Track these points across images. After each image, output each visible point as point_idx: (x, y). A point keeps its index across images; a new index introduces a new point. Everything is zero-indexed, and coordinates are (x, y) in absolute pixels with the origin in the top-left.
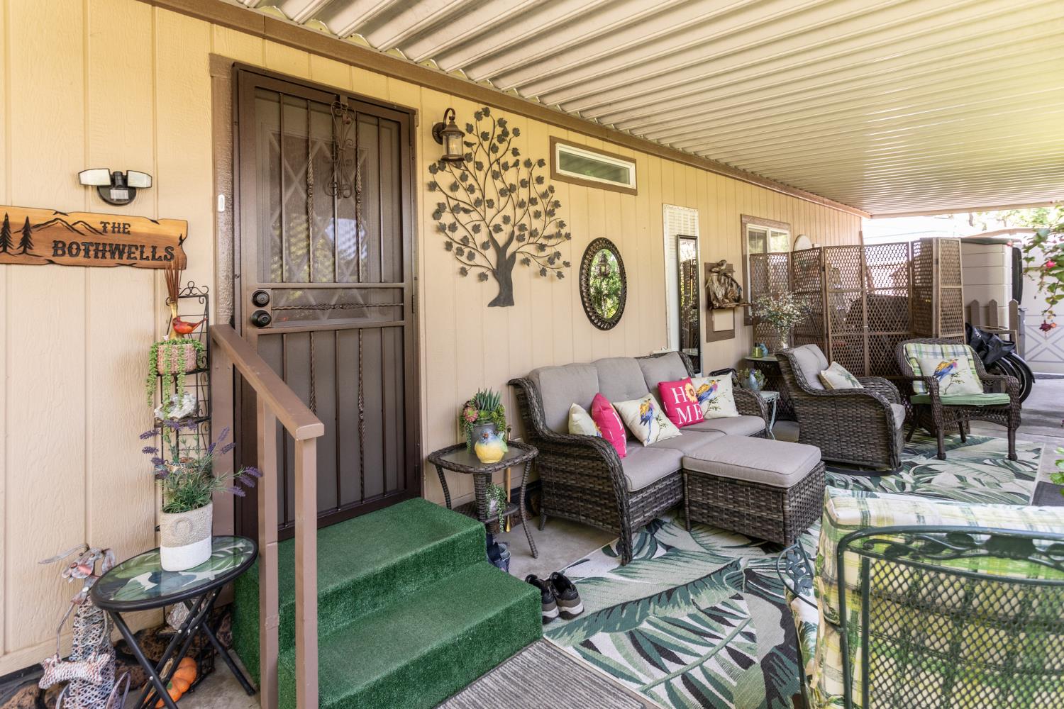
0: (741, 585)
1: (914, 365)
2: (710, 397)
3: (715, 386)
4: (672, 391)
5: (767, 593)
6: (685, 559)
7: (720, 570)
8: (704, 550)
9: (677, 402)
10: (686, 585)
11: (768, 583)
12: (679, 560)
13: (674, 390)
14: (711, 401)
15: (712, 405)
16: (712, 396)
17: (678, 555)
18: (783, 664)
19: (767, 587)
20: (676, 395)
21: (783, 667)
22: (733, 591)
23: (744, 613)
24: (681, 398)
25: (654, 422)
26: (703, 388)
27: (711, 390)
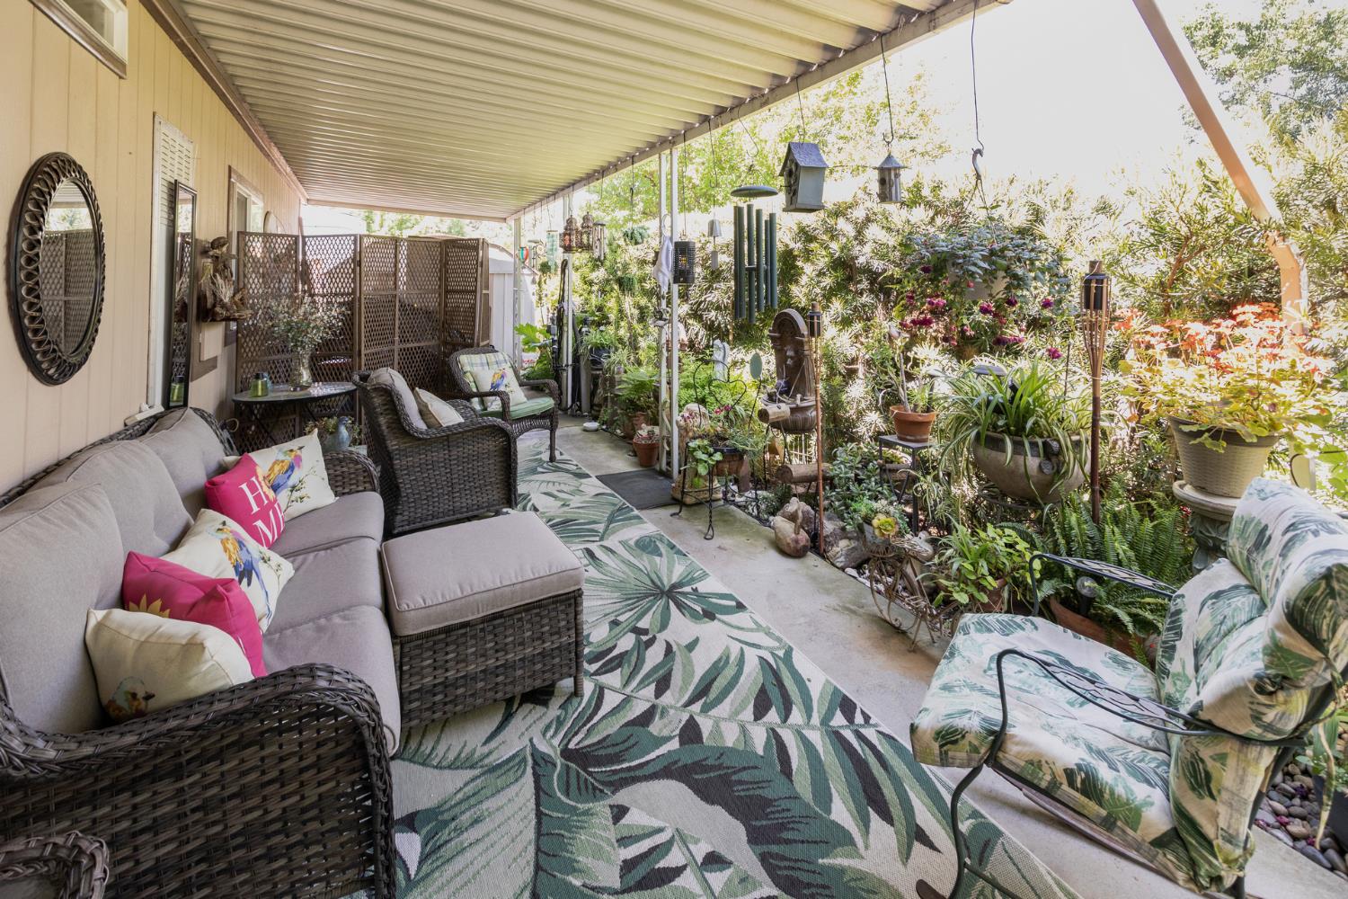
0: (595, 788)
1: (469, 379)
2: (291, 482)
3: (298, 459)
4: (242, 490)
5: (629, 769)
6: (465, 818)
7: (538, 788)
8: (469, 774)
9: (255, 509)
10: (538, 868)
11: (610, 751)
12: (460, 831)
13: (244, 487)
14: (293, 488)
15: (296, 494)
16: (293, 480)
17: (446, 823)
18: (790, 860)
19: (616, 758)
20: (251, 497)
21: (792, 864)
22: (602, 808)
23: (660, 830)
24: (258, 499)
25: (261, 567)
26: (277, 468)
27: (291, 468)
